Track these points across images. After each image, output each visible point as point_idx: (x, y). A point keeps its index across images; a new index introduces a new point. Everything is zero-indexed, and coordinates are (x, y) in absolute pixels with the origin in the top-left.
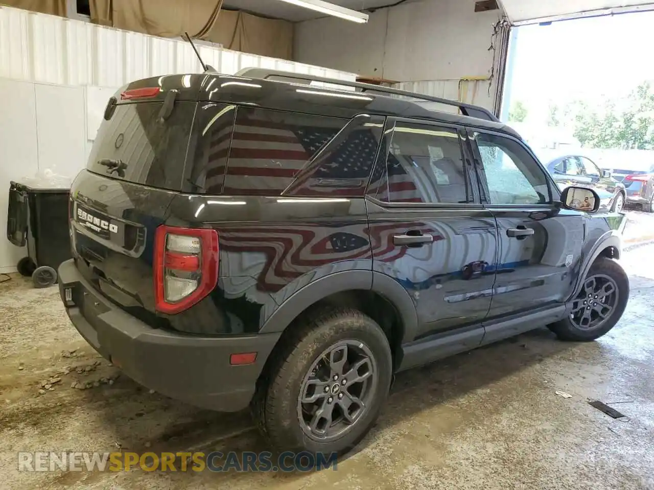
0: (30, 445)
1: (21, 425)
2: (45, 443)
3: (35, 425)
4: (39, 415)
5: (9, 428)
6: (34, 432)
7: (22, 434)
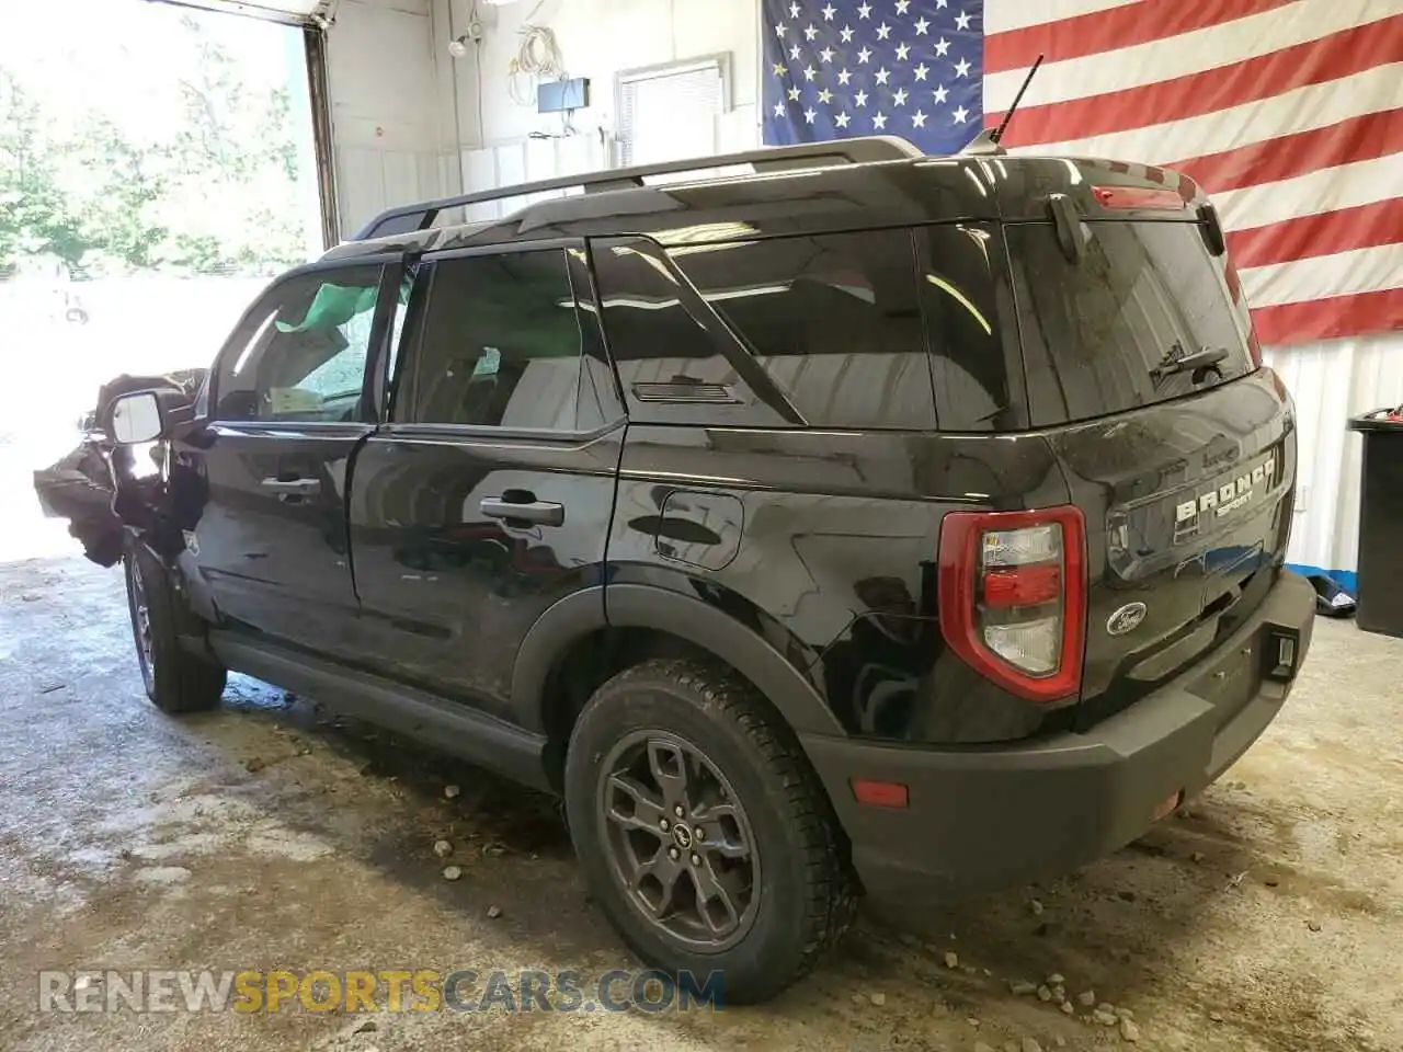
0: (1359, 984)
1: (1337, 1033)
2: (1332, 968)
3: (1310, 1015)
4: (1283, 1029)
5: (1365, 1044)
6: (1328, 1001)
7: (1355, 1013)
